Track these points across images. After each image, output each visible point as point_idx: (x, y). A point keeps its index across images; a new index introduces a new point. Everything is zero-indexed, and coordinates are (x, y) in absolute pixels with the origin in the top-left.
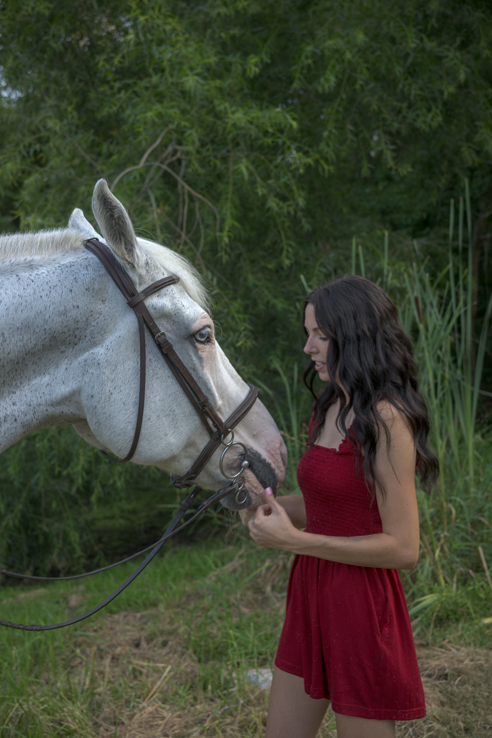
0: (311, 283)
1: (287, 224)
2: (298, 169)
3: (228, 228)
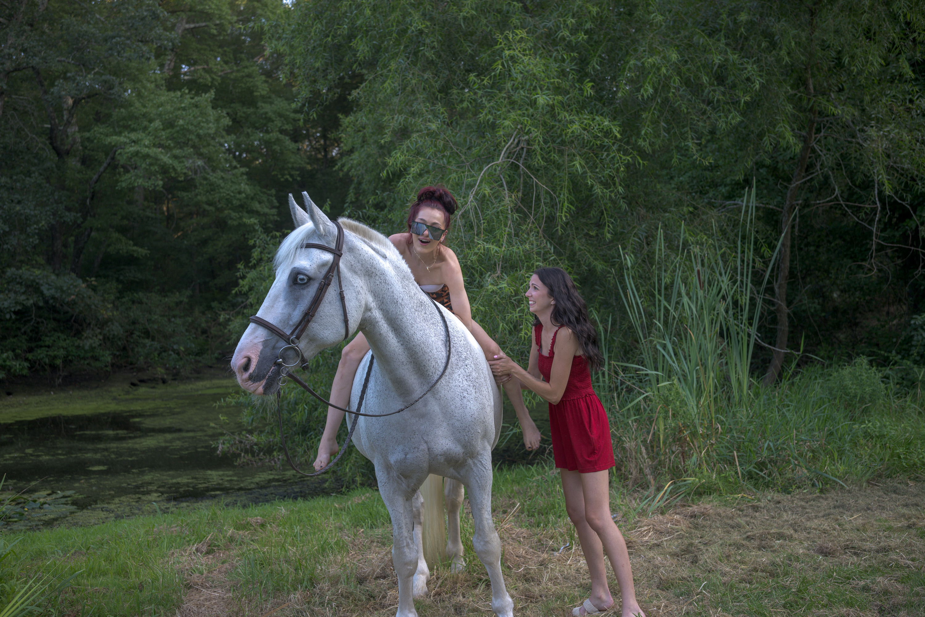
0: (626, 250)
1: (609, 205)
3: (564, 209)
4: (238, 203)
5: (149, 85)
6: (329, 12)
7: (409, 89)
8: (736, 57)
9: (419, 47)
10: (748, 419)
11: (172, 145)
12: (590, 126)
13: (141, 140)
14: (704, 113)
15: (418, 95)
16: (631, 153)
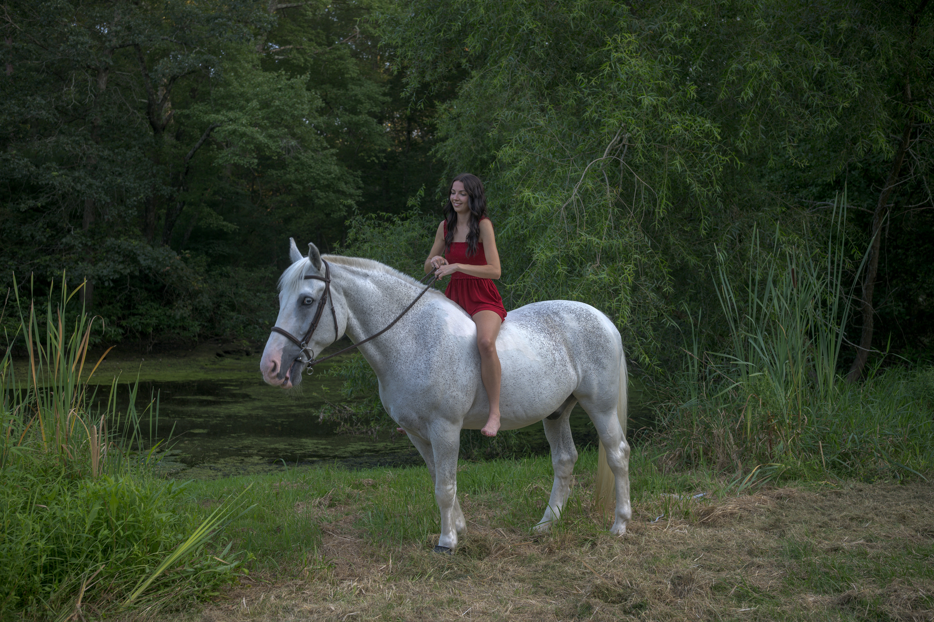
0: (720, 248)
1: (705, 202)
3: (663, 206)
4: (326, 183)
5: (246, 65)
6: (441, 8)
7: (517, 85)
8: (837, 63)
9: (529, 46)
10: (834, 413)
11: (268, 124)
12: (692, 126)
13: (239, 119)
14: (802, 117)
15: (527, 91)
16: (730, 154)
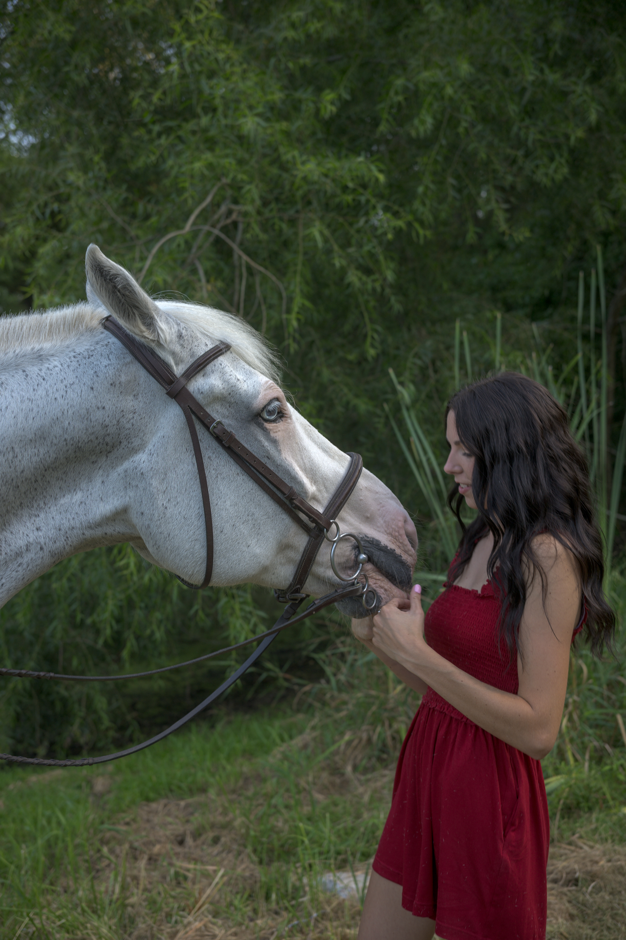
0: (402, 379)
1: (372, 303)
2: (385, 234)
3: (296, 308)
8: (558, 76)
14: (514, 162)
16: (404, 217)
